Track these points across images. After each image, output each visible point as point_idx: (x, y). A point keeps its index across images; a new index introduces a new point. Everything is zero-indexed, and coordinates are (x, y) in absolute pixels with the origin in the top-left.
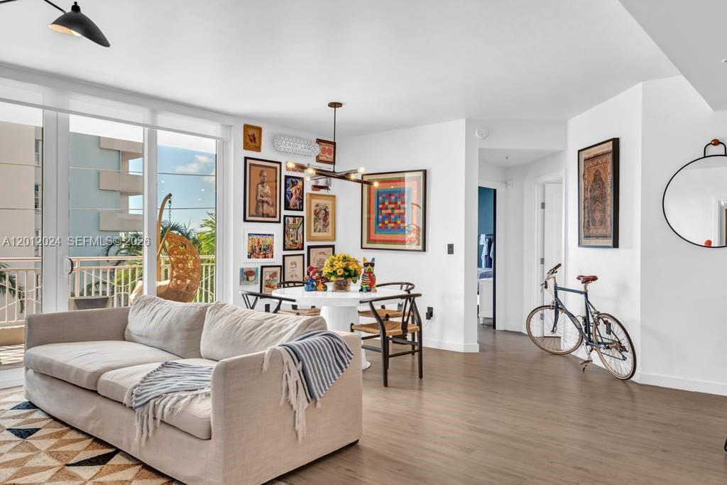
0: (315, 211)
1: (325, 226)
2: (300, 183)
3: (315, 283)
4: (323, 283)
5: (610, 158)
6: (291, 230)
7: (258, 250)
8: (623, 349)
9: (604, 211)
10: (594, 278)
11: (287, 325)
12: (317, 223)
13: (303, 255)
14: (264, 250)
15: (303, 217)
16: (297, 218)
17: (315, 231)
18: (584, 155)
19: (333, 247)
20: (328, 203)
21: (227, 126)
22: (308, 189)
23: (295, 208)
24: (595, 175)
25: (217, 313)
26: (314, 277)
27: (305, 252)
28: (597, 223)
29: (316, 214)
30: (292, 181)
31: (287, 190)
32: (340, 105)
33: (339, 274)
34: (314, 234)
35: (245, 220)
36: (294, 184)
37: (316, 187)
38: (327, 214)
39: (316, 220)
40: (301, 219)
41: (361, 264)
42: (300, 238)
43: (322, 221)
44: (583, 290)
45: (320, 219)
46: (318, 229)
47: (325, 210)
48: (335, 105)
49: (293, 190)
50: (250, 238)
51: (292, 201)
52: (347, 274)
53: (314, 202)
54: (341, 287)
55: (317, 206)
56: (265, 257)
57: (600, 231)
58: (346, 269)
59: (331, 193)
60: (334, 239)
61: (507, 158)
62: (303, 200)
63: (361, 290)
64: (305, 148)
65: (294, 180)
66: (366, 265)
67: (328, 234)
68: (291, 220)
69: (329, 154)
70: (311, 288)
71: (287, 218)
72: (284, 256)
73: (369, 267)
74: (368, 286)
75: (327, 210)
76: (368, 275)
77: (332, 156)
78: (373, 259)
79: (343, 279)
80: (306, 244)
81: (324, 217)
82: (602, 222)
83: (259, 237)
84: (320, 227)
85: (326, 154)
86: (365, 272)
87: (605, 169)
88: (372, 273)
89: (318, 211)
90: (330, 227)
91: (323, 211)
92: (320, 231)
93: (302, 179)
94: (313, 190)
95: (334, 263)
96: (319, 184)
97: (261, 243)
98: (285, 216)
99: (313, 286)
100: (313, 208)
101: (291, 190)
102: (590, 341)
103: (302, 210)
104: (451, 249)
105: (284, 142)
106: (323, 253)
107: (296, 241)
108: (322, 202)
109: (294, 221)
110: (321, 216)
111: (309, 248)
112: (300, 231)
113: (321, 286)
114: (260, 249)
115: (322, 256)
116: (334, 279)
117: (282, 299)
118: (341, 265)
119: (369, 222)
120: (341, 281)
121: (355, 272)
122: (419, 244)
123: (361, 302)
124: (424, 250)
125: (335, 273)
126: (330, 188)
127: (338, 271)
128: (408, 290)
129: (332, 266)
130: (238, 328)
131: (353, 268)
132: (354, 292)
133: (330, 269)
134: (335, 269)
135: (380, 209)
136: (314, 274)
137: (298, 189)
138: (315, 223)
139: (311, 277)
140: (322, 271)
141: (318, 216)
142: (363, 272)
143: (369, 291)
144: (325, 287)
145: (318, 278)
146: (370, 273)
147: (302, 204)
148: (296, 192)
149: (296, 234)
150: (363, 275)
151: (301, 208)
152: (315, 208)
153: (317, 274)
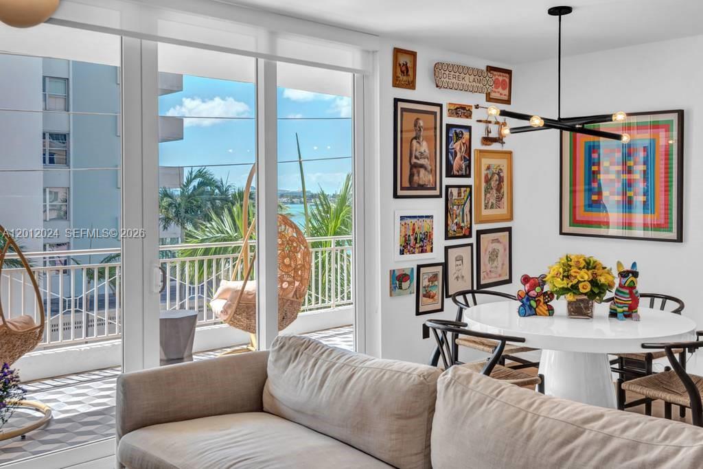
0: (486, 176)
1: (499, 199)
2: (466, 135)
3: (533, 303)
4: (546, 303)
6: (455, 207)
7: (412, 241)
11: (650, 446)
12: (488, 195)
13: (471, 245)
14: (421, 240)
15: (470, 187)
16: (463, 189)
17: (486, 207)
19: (509, 230)
20: (502, 163)
21: (368, 52)
22: (476, 144)
23: (460, 172)
25: (463, 394)
26: (533, 293)
27: (473, 240)
29: (488, 181)
30: (456, 133)
31: (450, 147)
32: (567, 10)
33: (582, 291)
35: (396, 196)
36: (458, 136)
37: (487, 140)
38: (501, 180)
39: (487, 191)
40: (468, 189)
41: (615, 273)
42: (467, 218)
43: (495, 191)
45: (492, 189)
46: (490, 204)
47: (498, 174)
48: (560, 11)
49: (456, 146)
50: (403, 223)
51: (457, 163)
52: (596, 291)
53: (485, 162)
54: (580, 310)
55: (488, 168)
56: (422, 251)
58: (594, 282)
59: (506, 148)
60: (511, 219)
62: (470, 160)
63: (613, 314)
64: (474, 81)
65: (458, 130)
66: (624, 274)
67: (503, 211)
68: (455, 191)
69: (504, 89)
70: (528, 312)
71: (450, 189)
72: (447, 248)
73: (631, 278)
74: (626, 309)
75: (501, 174)
76: (627, 291)
77: (506, 92)
78: (634, 265)
79: (586, 297)
80: (475, 228)
81: (499, 185)
83: (414, 221)
84: (493, 200)
85: (500, 90)
86: (620, 286)
88: (635, 288)
89: (489, 176)
90: (505, 199)
91: (496, 177)
92: (492, 208)
93: (469, 128)
94: (483, 144)
95: (572, 272)
96: (491, 135)
97: (417, 230)
98: (447, 187)
99: (531, 307)
100: (484, 172)
101: (454, 146)
103: (468, 176)
105: (447, 72)
106: (497, 241)
107: (462, 225)
108: (494, 162)
109: (459, 194)
110: (494, 183)
111: (479, 233)
112: (467, 209)
113: (543, 308)
114: (416, 239)
115: (496, 246)
116: (570, 297)
117: (504, 339)
118: (586, 275)
119: (573, 192)
120: (582, 301)
121: (610, 286)
122: (671, 231)
123: (643, 346)
124: (680, 239)
125: (574, 289)
126: (504, 140)
127: (580, 286)
128: (678, 311)
129: (568, 277)
130: (529, 437)
131: (602, 280)
132: (601, 318)
133: (565, 281)
134: (575, 282)
135: (594, 172)
136: (533, 288)
137: (464, 144)
138: (485, 195)
139: (527, 294)
140: (544, 283)
141: (490, 184)
142: (617, 285)
143: (628, 316)
144: (551, 311)
145: (538, 295)
146: (632, 287)
147: (469, 166)
148: (461, 149)
149: (461, 213)
150: (617, 290)
151: (468, 173)
152: (486, 172)
153: (538, 289)
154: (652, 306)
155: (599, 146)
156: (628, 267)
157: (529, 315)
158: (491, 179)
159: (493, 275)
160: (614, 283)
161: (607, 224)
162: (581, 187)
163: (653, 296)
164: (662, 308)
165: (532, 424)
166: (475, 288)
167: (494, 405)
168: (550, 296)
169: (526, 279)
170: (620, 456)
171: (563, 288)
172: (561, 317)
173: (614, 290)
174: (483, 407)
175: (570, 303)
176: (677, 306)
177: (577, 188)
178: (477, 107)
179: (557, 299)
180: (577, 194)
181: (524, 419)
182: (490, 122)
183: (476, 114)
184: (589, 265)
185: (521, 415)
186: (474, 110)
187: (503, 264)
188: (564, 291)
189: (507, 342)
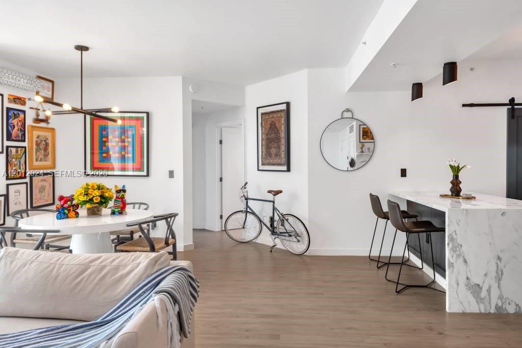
0: (37, 142)
1: (46, 155)
2: (22, 116)
3: (66, 211)
4: (74, 211)
5: (283, 114)
6: (14, 160)
8: (297, 235)
9: (279, 147)
10: (281, 192)
12: (38, 153)
13: (27, 183)
15: (25, 148)
16: (19, 149)
17: (37, 160)
18: (261, 111)
20: (48, 135)
22: (29, 122)
23: (17, 138)
24: (271, 125)
26: (66, 205)
27: (27, 180)
28: (273, 156)
29: (38, 144)
30: (14, 113)
31: (10, 122)
32: (86, 49)
33: (95, 201)
34: (36, 163)
36: (16, 116)
37: (38, 120)
38: (47, 145)
39: (37, 151)
40: (24, 149)
41: (114, 191)
42: (23, 167)
43: (43, 151)
44: (272, 200)
45: (41, 149)
46: (39, 159)
47: (45, 141)
48: (82, 48)
49: (15, 122)
51: (15, 132)
52: (103, 201)
53: (36, 133)
54: (94, 212)
55: (38, 137)
57: (275, 161)
58: (102, 196)
59: (50, 126)
60: (54, 167)
61: (202, 108)
62: (25, 131)
63: (113, 213)
64: (27, 83)
65: (16, 112)
66: (118, 192)
67: (48, 163)
68: (14, 150)
69: (48, 91)
70: (63, 216)
71: (9, 149)
72: (8, 185)
73: (122, 193)
74: (120, 209)
75: (47, 141)
76: (120, 200)
77: (50, 93)
78: (124, 186)
79: (98, 205)
81: (46, 147)
82: (278, 155)
84: (41, 156)
85: (46, 91)
86: (117, 197)
87: (279, 121)
88: (124, 198)
89: (39, 142)
90: (50, 156)
91: (44, 142)
92: (41, 160)
93: (24, 112)
94: (34, 122)
95: (90, 192)
96: (39, 118)
98: (8, 147)
99: (64, 213)
100: (35, 139)
101: (13, 122)
102: (274, 232)
103: (24, 141)
104: (171, 174)
105: (7, 75)
106: (44, 180)
108: (43, 134)
109: (17, 152)
110: (42, 146)
112: (23, 161)
113: (73, 214)
115: (44, 183)
116: (88, 206)
117: (45, 232)
118: (97, 193)
119: (92, 154)
120: (95, 207)
121: (111, 199)
122: (143, 171)
123: (128, 226)
124: (148, 175)
125: (91, 200)
126: (49, 121)
127: (94, 199)
128: (146, 209)
129: (87, 195)
130: (56, 278)
131: (107, 195)
132: (106, 215)
133: (85, 197)
134: (91, 197)
135: (105, 142)
136: (66, 202)
137: (20, 121)
138: (36, 153)
139: (62, 206)
140: (73, 199)
141: (39, 147)
142: (115, 198)
143: (121, 213)
144: (77, 214)
145: (69, 206)
146: (123, 198)
147: (24, 135)
148: (18, 124)
149: (18, 164)
150: (115, 200)
151: (23, 139)
152: (37, 139)
153: (69, 203)
154: (134, 208)
155: (108, 128)
156: (120, 187)
157: (63, 218)
158: (39, 144)
159: (42, 201)
160: (113, 197)
161: (113, 169)
162: (97, 151)
163: (134, 204)
164: (139, 208)
165: (59, 269)
166: (29, 208)
167: (34, 264)
168: (77, 206)
169: (61, 198)
170: (109, 275)
171: (84, 201)
172: (83, 217)
173: (113, 200)
174: (26, 267)
175: (88, 209)
176: (146, 206)
177: (95, 152)
178: (30, 99)
179: (81, 207)
180: (95, 155)
181: (53, 268)
182: (39, 110)
183: (29, 104)
184: (99, 188)
185: (52, 267)
186: (27, 101)
187: (49, 194)
188: (85, 202)
189: (48, 234)
